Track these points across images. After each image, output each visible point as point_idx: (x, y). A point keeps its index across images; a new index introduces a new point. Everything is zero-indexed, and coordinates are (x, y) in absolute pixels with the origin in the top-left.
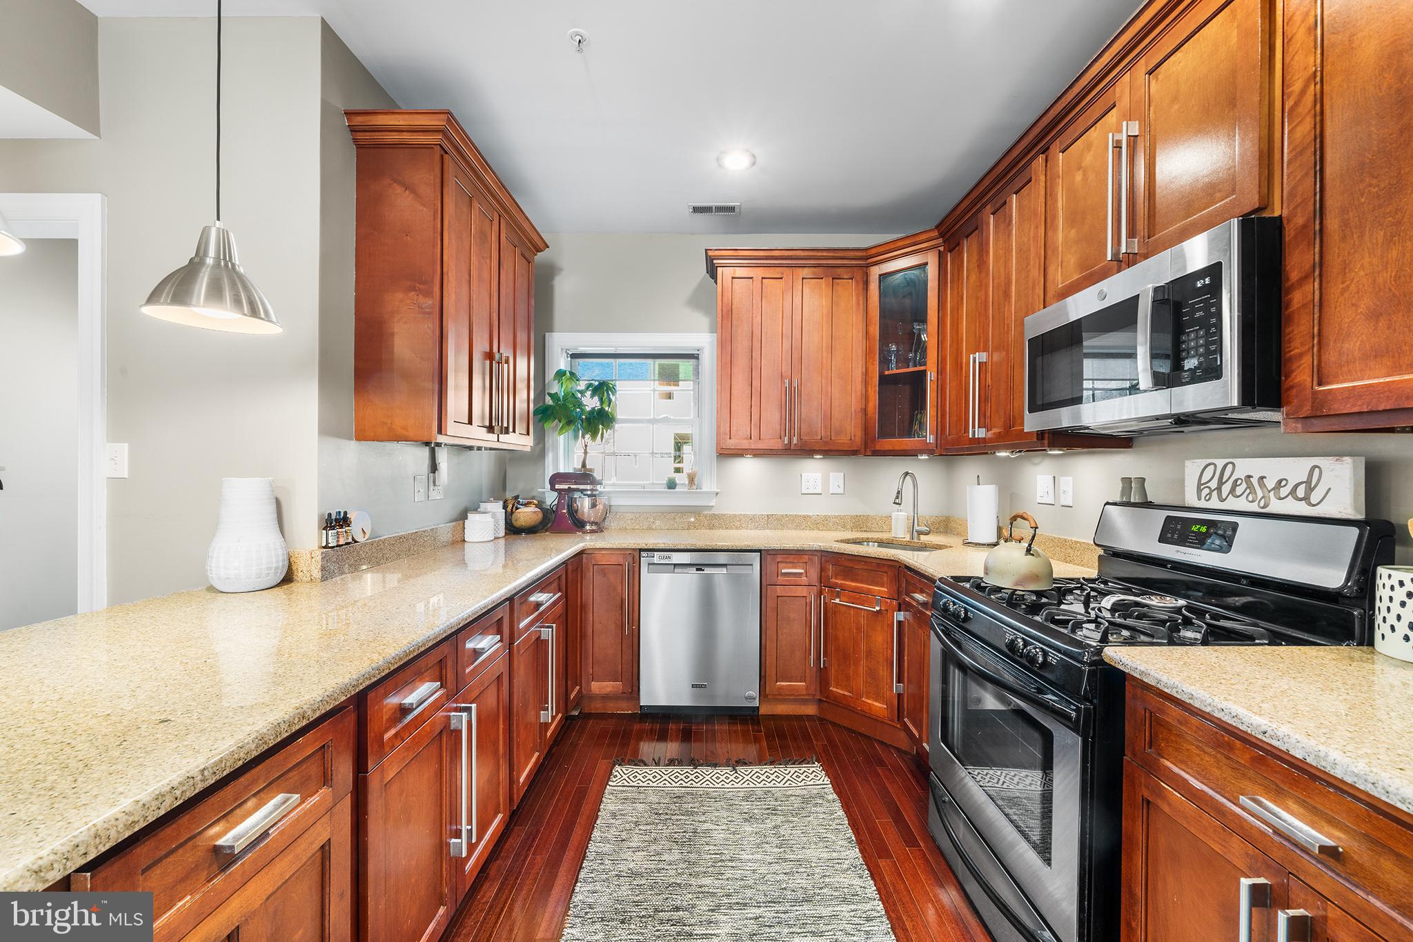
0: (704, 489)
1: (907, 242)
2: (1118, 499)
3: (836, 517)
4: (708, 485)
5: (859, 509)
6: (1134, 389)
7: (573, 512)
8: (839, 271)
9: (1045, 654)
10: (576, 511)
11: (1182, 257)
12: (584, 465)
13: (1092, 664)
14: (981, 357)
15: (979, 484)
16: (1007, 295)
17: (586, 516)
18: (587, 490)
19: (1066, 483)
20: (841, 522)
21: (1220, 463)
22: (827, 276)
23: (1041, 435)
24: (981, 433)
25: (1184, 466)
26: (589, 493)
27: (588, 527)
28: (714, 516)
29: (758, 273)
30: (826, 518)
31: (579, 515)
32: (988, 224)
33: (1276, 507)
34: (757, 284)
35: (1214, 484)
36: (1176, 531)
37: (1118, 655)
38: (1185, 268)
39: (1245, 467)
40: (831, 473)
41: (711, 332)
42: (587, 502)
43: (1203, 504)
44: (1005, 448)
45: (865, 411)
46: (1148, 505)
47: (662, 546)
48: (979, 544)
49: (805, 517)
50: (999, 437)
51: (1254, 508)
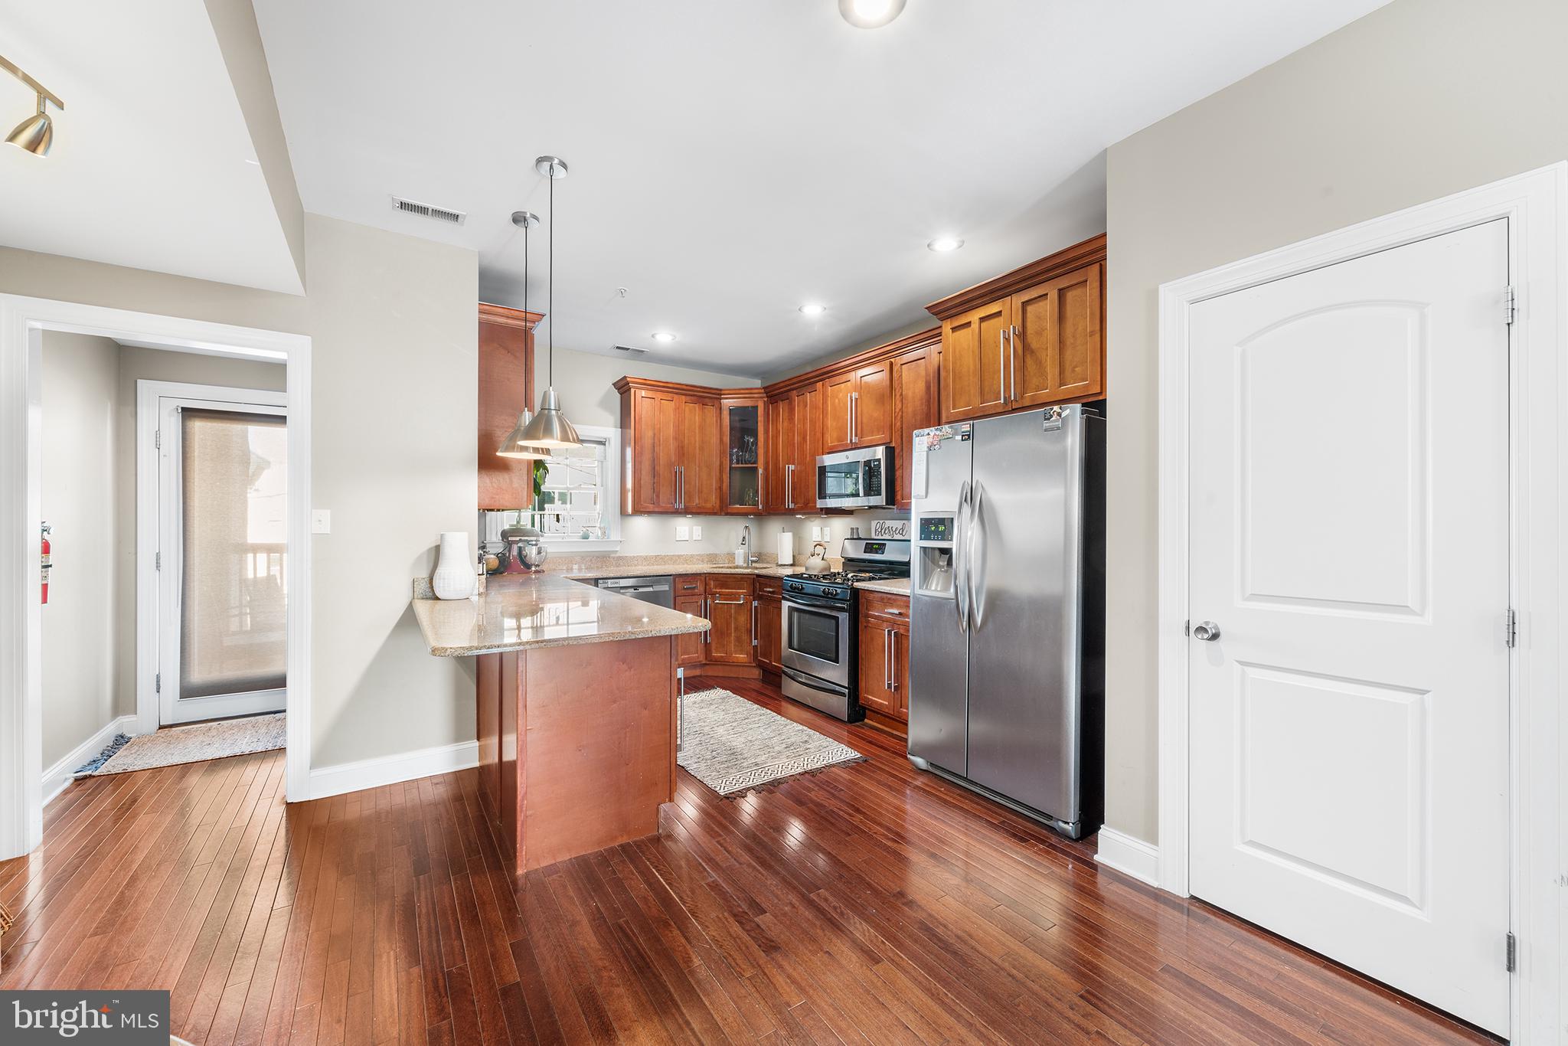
0: (612, 539)
1: (747, 391)
2: (849, 537)
3: (697, 555)
4: (615, 536)
5: (711, 550)
6: (857, 495)
7: (521, 556)
8: (707, 400)
9: (836, 591)
10: (525, 557)
11: (875, 452)
12: (518, 522)
13: (851, 588)
14: (792, 467)
15: (784, 532)
16: (804, 439)
17: (533, 559)
18: (532, 541)
19: (827, 530)
20: (701, 558)
21: (881, 522)
22: (699, 403)
23: (822, 509)
24: (791, 506)
25: (871, 523)
26: (534, 543)
27: (533, 569)
28: (620, 558)
29: (659, 395)
30: (692, 556)
31: (528, 560)
32: (795, 401)
33: (896, 537)
34: (657, 401)
35: (879, 530)
36: (869, 548)
37: (857, 585)
38: (875, 456)
39: (889, 523)
40: (694, 527)
41: (616, 427)
42: (534, 550)
43: (878, 538)
44: (800, 514)
45: (721, 488)
46: (860, 539)
47: (612, 575)
48: (785, 565)
49: (679, 556)
50: (802, 508)
51: (890, 538)
